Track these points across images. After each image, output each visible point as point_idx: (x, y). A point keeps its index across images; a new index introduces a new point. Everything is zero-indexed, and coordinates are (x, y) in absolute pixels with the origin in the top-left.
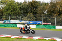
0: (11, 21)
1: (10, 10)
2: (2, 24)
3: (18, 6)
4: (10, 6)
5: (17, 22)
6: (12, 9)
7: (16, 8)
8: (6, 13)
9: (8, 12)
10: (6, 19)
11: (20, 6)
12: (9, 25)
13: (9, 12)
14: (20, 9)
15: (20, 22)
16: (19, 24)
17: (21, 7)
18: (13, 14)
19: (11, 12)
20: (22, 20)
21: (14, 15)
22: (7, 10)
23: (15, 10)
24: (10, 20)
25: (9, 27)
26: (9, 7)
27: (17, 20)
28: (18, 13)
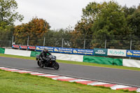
0: (109, 50)
1: (107, 26)
2: (90, 57)
3: (126, 17)
4: (108, 18)
5: (123, 52)
6: (111, 24)
7: (120, 22)
8: (99, 34)
9: (102, 30)
10: (98, 47)
11: (129, 17)
12: (105, 59)
13: (104, 30)
15: (129, 53)
16: (127, 57)
17: (132, 19)
18: (114, 34)
19: (109, 30)
20: (133, 49)
21: (116, 38)
22: (101, 26)
23: (118, 26)
24: (107, 48)
25: (104, 63)
26: (105, 20)
27: (122, 49)
28: (126, 33)
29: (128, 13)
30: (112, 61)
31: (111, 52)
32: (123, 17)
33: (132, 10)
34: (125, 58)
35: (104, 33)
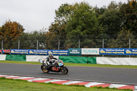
0: (83, 49)
1: (80, 27)
2: (65, 57)
3: (97, 16)
4: (80, 18)
5: (96, 51)
6: (83, 24)
7: (92, 22)
8: (72, 34)
9: (75, 31)
10: (72, 47)
11: (100, 17)
12: (79, 59)
13: (78, 30)
14: (102, 22)
15: (102, 51)
16: (101, 55)
17: (103, 19)
18: (88, 34)
19: (82, 30)
20: (106, 47)
21: (88, 38)
22: (74, 26)
23: (90, 26)
24: (81, 47)
25: (79, 62)
27: (95, 47)
28: (98, 32)
29: (99, 13)
30: (86, 59)
31: (85, 51)
32: (95, 17)
33: (102, 10)
34: (98, 56)
35: (77, 33)
